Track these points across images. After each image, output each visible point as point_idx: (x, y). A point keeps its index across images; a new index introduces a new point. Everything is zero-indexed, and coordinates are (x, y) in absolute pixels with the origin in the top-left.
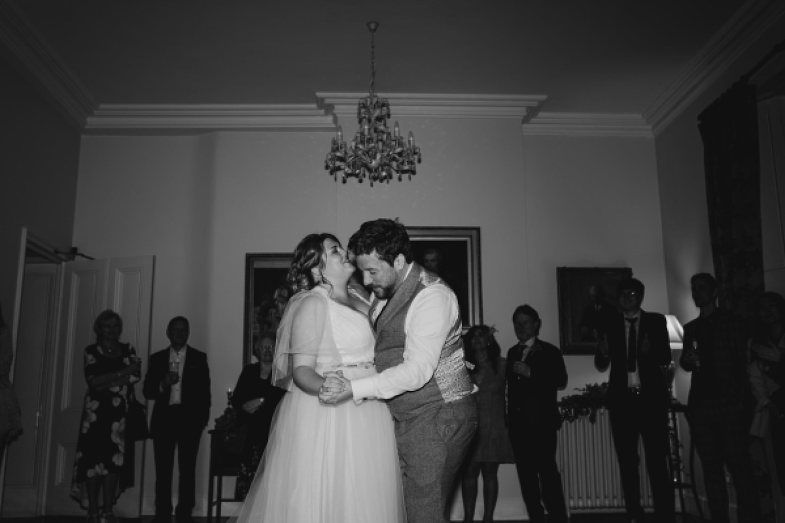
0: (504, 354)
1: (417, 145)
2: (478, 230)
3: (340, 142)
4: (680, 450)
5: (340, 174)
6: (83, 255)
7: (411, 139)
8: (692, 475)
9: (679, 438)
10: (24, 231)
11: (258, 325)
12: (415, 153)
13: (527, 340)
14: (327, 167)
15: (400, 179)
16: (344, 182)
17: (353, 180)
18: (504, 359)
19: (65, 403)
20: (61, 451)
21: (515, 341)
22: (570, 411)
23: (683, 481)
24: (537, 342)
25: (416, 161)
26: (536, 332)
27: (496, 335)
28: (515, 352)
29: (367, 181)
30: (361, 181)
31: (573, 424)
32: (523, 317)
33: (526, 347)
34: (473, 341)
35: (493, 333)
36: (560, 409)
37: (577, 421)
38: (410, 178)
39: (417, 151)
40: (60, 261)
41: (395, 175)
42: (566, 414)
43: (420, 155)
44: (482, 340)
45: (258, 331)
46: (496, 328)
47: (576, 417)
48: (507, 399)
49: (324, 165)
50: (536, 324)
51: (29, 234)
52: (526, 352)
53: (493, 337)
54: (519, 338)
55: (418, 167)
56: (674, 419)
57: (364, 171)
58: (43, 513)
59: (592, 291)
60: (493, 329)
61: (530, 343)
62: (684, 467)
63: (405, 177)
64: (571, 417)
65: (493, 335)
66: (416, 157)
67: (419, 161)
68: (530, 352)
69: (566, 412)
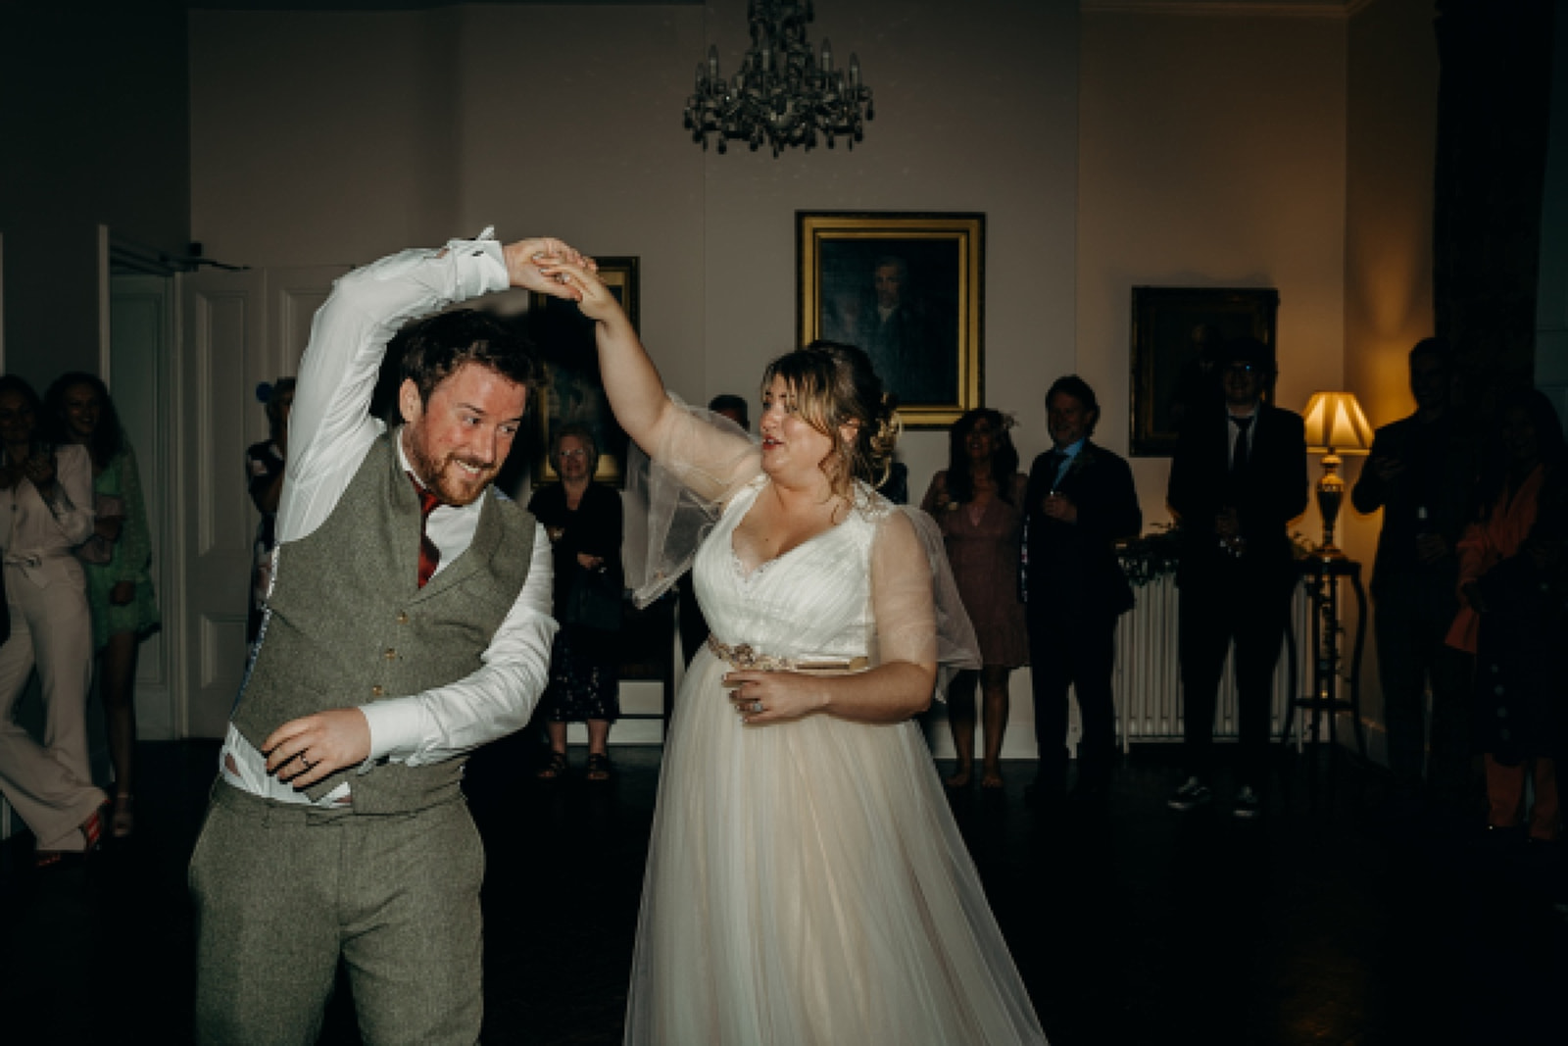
0: (1025, 467)
1: (865, 83)
2: (981, 217)
3: (713, 81)
4: (1339, 639)
5: (713, 138)
6: (214, 264)
7: (855, 69)
8: (1353, 681)
9: (1339, 616)
10: (103, 232)
11: (556, 397)
12: (861, 98)
13: (1066, 445)
14: (688, 124)
15: (831, 144)
16: (722, 149)
17: (737, 147)
18: (1023, 475)
19: (206, 541)
20: (207, 628)
21: (1049, 444)
22: (1140, 566)
23: (1338, 695)
24: (1089, 448)
25: (863, 115)
26: (1088, 429)
27: (1013, 432)
28: (1046, 463)
29: (766, 148)
30: (754, 148)
31: (1145, 588)
32: (1066, 401)
33: (1065, 457)
34: (969, 439)
35: (1008, 428)
36: (1121, 561)
37: (1153, 584)
38: (850, 146)
39: (865, 94)
40: (169, 273)
41: (821, 138)
42: (1132, 571)
43: (871, 103)
44: (985, 439)
45: (557, 408)
46: (1016, 418)
47: (1150, 576)
48: (1025, 551)
49: (682, 118)
50: (1089, 415)
51: (112, 235)
52: (1065, 466)
53: (1007, 435)
54: (1055, 440)
55: (867, 126)
56: (1333, 584)
57: (762, 132)
58: (185, 733)
59: (1198, 334)
60: (1011, 421)
61: (1072, 450)
62: (1342, 668)
63: (841, 140)
64: (1142, 576)
65: (1008, 432)
66: (864, 105)
67: (870, 115)
68: (1073, 467)
69: (1134, 566)
